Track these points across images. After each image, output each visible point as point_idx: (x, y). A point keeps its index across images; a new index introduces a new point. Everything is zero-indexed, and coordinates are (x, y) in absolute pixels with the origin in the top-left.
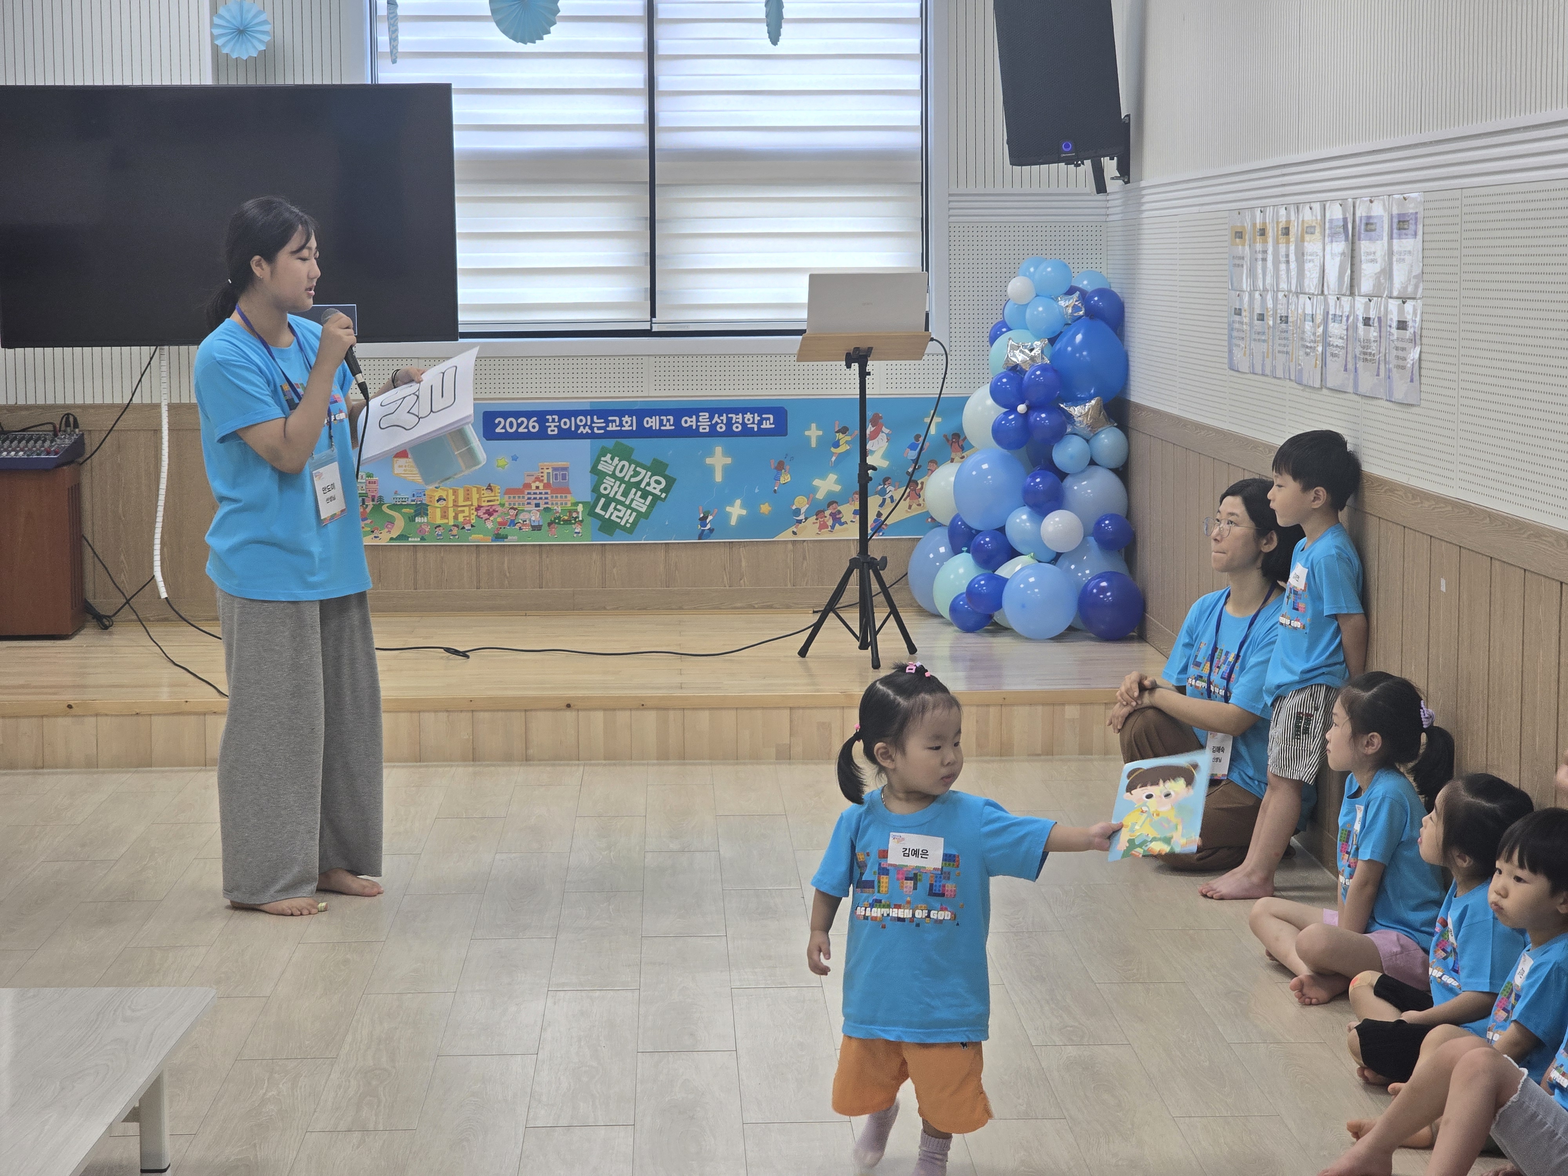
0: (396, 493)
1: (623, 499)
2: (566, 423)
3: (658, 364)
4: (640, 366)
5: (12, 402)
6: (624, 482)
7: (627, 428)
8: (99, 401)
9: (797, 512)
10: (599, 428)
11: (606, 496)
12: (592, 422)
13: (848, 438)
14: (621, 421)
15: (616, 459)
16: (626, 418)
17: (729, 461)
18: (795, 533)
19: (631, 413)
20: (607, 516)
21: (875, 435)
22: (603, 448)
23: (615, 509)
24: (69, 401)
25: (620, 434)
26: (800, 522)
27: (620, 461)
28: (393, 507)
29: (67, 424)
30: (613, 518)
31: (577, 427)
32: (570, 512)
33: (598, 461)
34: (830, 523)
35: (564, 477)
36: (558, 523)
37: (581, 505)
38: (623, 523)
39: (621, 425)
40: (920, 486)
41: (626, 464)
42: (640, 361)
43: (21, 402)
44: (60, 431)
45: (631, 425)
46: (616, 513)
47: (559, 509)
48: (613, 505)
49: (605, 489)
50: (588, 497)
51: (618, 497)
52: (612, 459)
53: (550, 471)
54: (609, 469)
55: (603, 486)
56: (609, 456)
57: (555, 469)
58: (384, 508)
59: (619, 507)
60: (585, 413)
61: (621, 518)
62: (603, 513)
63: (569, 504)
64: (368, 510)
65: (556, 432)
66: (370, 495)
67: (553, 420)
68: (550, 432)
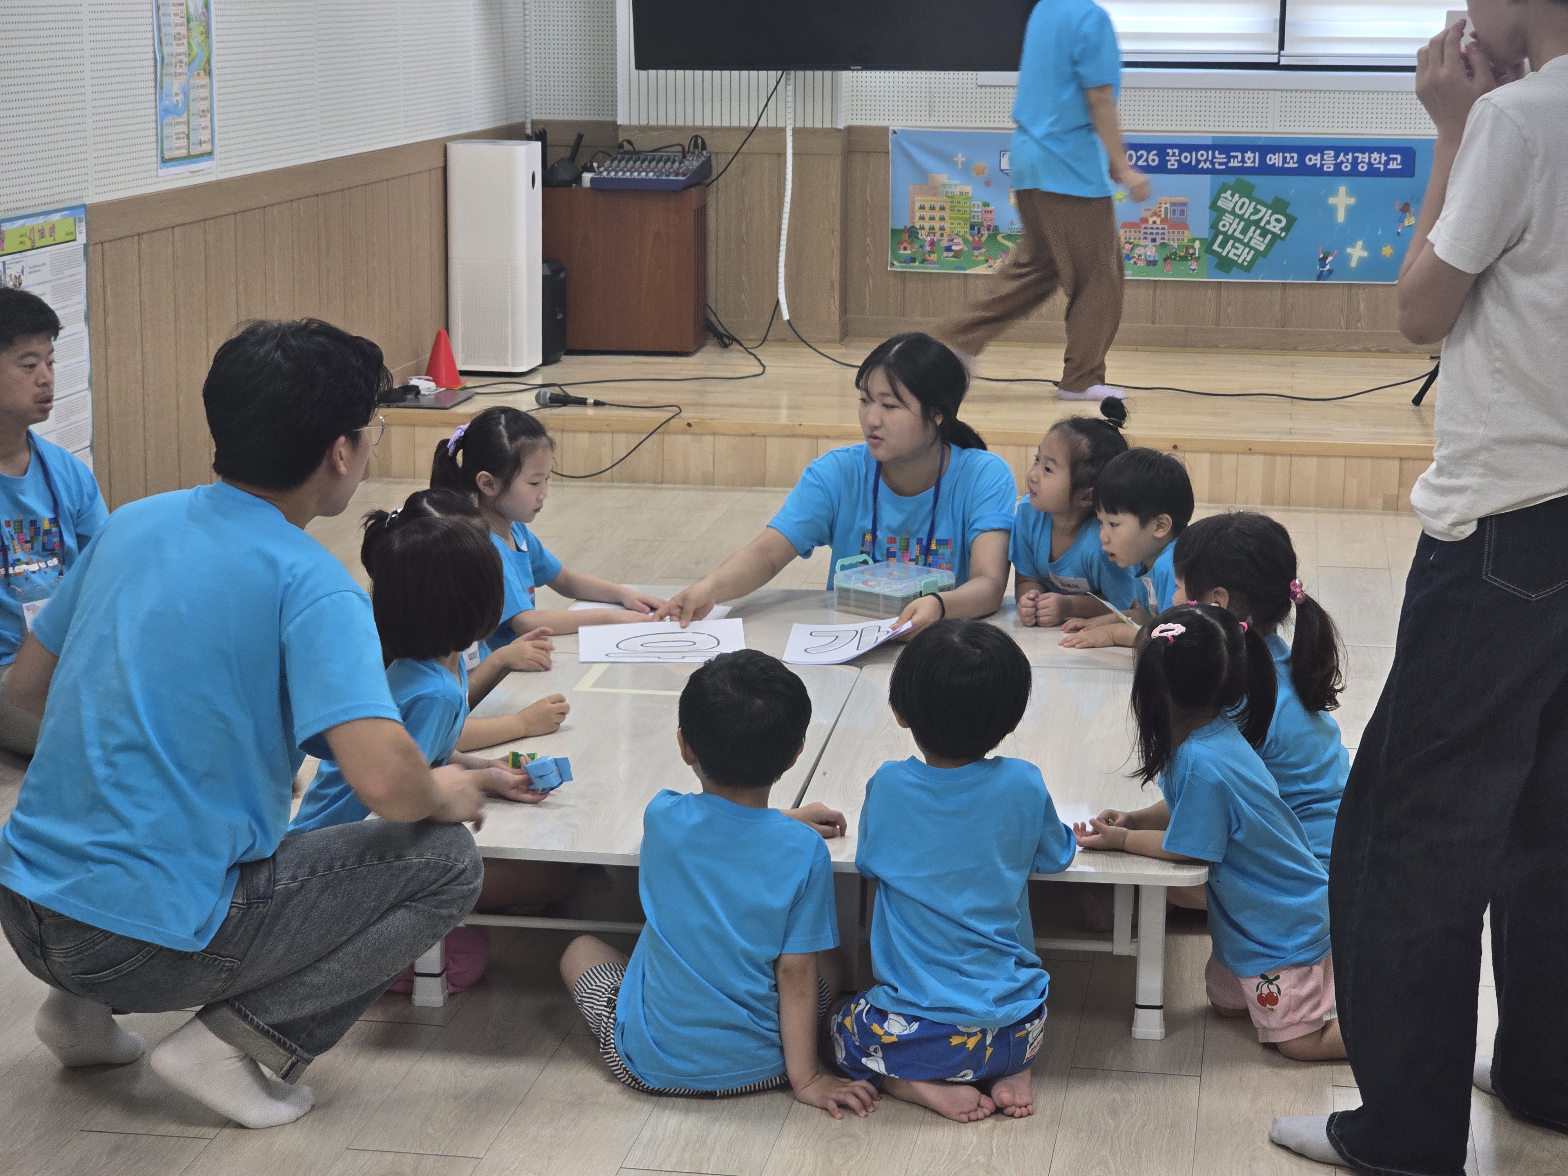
1: (1241, 237)
2: (1186, 158)
3: (1284, 100)
4: (1265, 101)
5: (644, 122)
6: (1244, 220)
7: (1249, 164)
8: (726, 124)
10: (1220, 164)
11: (1225, 233)
12: (1214, 157)
14: (1243, 157)
15: (1237, 196)
16: (1249, 154)
17: (1352, 201)
19: (1253, 148)
20: (1224, 254)
22: (1224, 184)
23: (1233, 246)
24: (698, 123)
25: (1242, 171)
27: (1240, 198)
28: (1008, 237)
29: (696, 146)
30: (1231, 255)
31: (1198, 162)
32: (1187, 248)
33: (1217, 197)
35: (1182, 212)
36: (1175, 259)
37: (1198, 242)
38: (1240, 261)
39: (1243, 161)
41: (1247, 201)
42: (1265, 95)
43: (653, 122)
44: (688, 152)
45: (1254, 162)
46: (1234, 251)
47: (1176, 245)
48: (1231, 242)
49: (1224, 226)
50: (1206, 234)
51: (1237, 234)
52: (1233, 195)
53: (1168, 205)
54: (1229, 206)
55: (1222, 223)
56: (1229, 192)
57: (1173, 204)
58: (999, 238)
60: (1206, 148)
61: (1239, 256)
62: (1220, 250)
63: (1186, 241)
64: (983, 239)
65: (1176, 167)
66: (985, 224)
67: (1174, 154)
68: (1169, 166)
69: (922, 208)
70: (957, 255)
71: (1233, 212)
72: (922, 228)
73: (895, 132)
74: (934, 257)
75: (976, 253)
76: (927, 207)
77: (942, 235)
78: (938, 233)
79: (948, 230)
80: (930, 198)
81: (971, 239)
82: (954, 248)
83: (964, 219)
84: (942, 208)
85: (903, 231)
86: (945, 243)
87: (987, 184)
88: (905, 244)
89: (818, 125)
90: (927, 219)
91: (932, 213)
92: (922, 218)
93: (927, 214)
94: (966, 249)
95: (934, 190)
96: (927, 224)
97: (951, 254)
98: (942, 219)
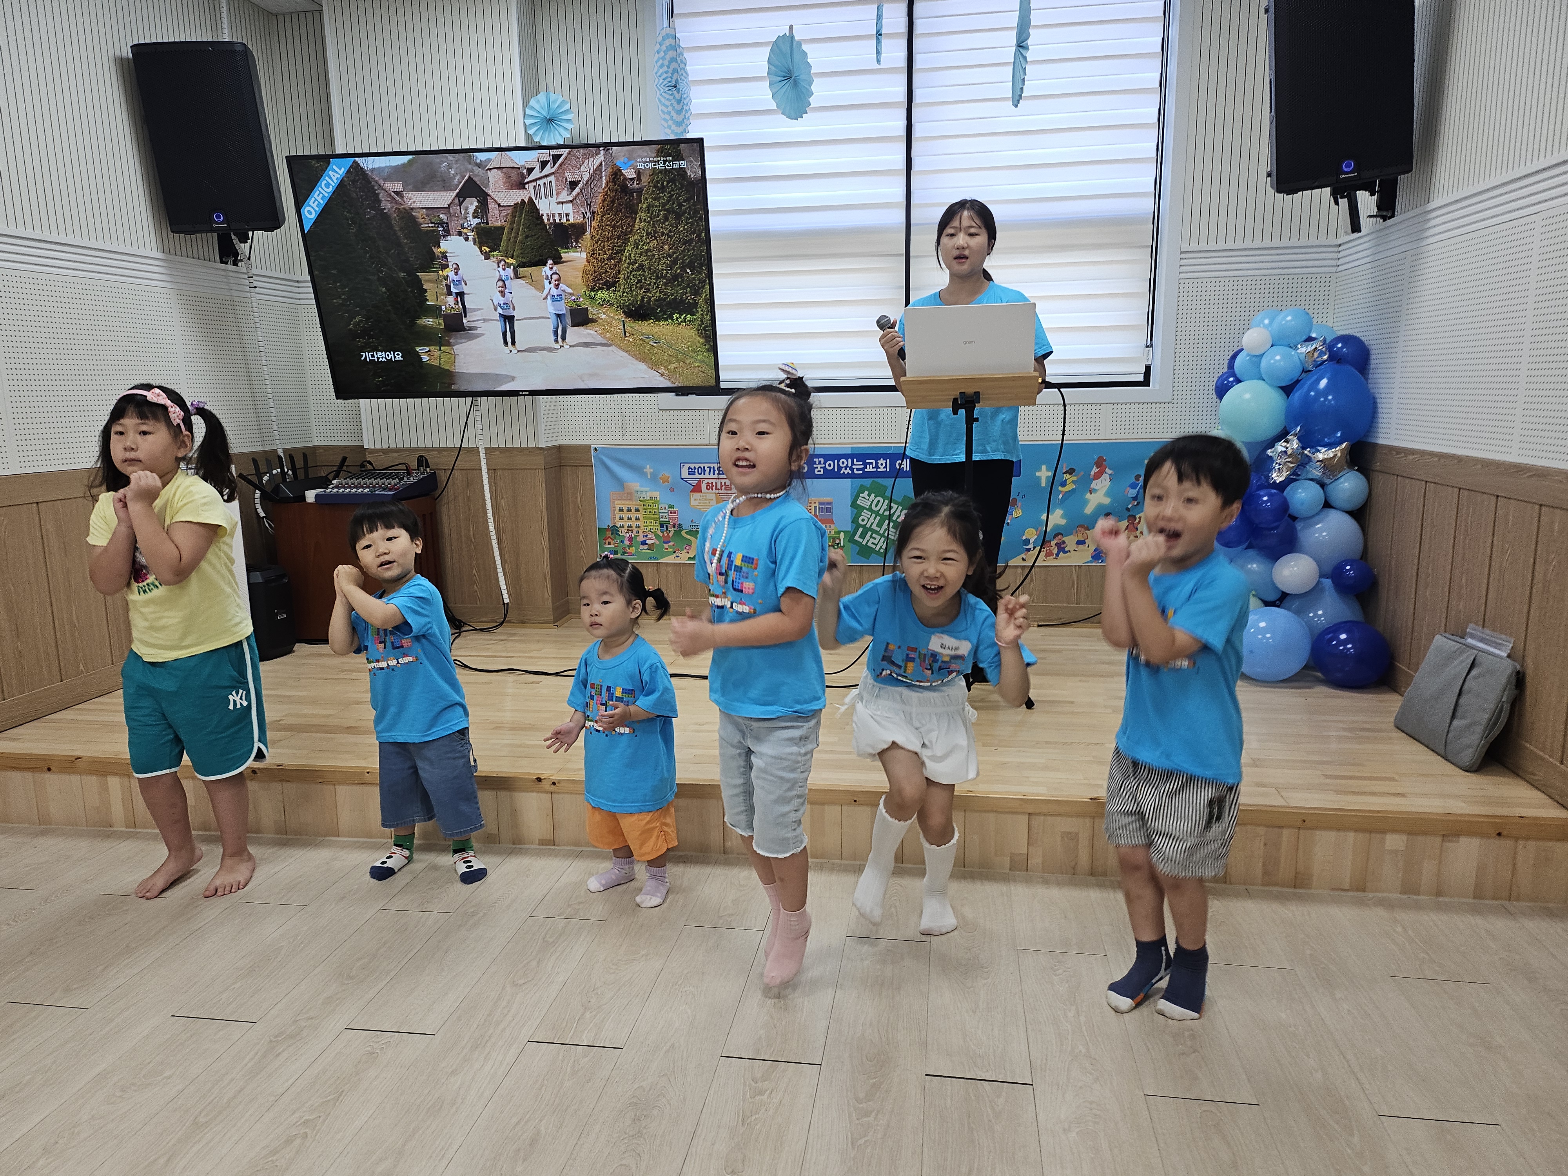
0: (692, 521)
1: (878, 529)
2: (830, 465)
4: (894, 416)
5: (385, 446)
6: (880, 515)
7: (882, 469)
9: (1027, 542)
10: (858, 469)
11: (864, 526)
12: (853, 464)
13: (1075, 478)
14: (877, 464)
15: (873, 495)
16: (882, 461)
18: (1024, 560)
19: (885, 456)
20: (864, 543)
21: (1097, 476)
22: (862, 485)
23: (871, 536)
25: (876, 475)
26: (1029, 550)
27: (875, 497)
28: (690, 533)
29: (421, 464)
30: (869, 544)
31: (840, 468)
32: (834, 539)
33: (857, 497)
34: (1055, 551)
35: (828, 510)
37: (842, 534)
38: (877, 549)
39: (877, 467)
40: (1137, 520)
41: (881, 500)
42: (894, 412)
43: (392, 446)
44: (414, 470)
45: (886, 467)
46: (872, 540)
48: (869, 533)
49: (863, 520)
50: (848, 527)
51: (874, 527)
52: (869, 495)
53: (817, 505)
54: (867, 504)
55: (861, 518)
56: (866, 492)
57: (820, 504)
58: (683, 533)
59: (874, 535)
60: (846, 456)
61: (876, 545)
62: (861, 540)
63: (833, 533)
64: (671, 534)
65: (822, 473)
66: (672, 522)
67: (820, 463)
68: (817, 473)
69: (621, 510)
70: (651, 547)
71: (870, 509)
72: (623, 527)
73: (596, 449)
74: (632, 550)
75: (666, 546)
76: (625, 509)
77: (638, 532)
78: (635, 532)
79: (642, 528)
80: (627, 502)
81: (661, 535)
82: (648, 542)
83: (654, 519)
84: (637, 510)
85: (607, 530)
86: (641, 538)
87: (672, 490)
88: (609, 540)
89: (524, 445)
90: (626, 519)
91: (629, 514)
92: (621, 519)
93: (626, 515)
94: (658, 543)
95: (630, 496)
96: (626, 524)
97: (646, 547)
98: (638, 519)
